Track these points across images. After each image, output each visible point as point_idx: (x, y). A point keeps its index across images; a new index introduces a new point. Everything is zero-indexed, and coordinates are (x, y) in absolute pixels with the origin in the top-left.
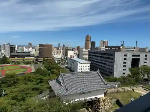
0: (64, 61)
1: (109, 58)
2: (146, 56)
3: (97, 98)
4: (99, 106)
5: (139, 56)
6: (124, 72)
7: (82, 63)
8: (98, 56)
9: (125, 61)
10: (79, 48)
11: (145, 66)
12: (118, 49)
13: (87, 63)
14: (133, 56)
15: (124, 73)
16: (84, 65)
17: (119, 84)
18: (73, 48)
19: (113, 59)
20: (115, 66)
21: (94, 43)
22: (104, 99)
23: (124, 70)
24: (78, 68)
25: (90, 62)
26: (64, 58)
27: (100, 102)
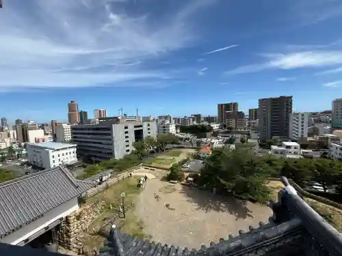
0: (17, 153)
1: (106, 134)
2: (149, 125)
3: (61, 219)
4: (68, 231)
5: (141, 126)
6: (128, 148)
7: (58, 150)
8: (89, 134)
9: (127, 135)
10: (54, 125)
11: (149, 136)
12: (116, 120)
13: (69, 148)
14: (135, 127)
15: (128, 151)
16: (64, 152)
17: (111, 173)
18: (43, 125)
19: (110, 135)
20: (115, 144)
21: (85, 113)
22: (77, 215)
23: (128, 146)
24: (51, 160)
25: (76, 145)
26: (20, 146)
27: (69, 223)
